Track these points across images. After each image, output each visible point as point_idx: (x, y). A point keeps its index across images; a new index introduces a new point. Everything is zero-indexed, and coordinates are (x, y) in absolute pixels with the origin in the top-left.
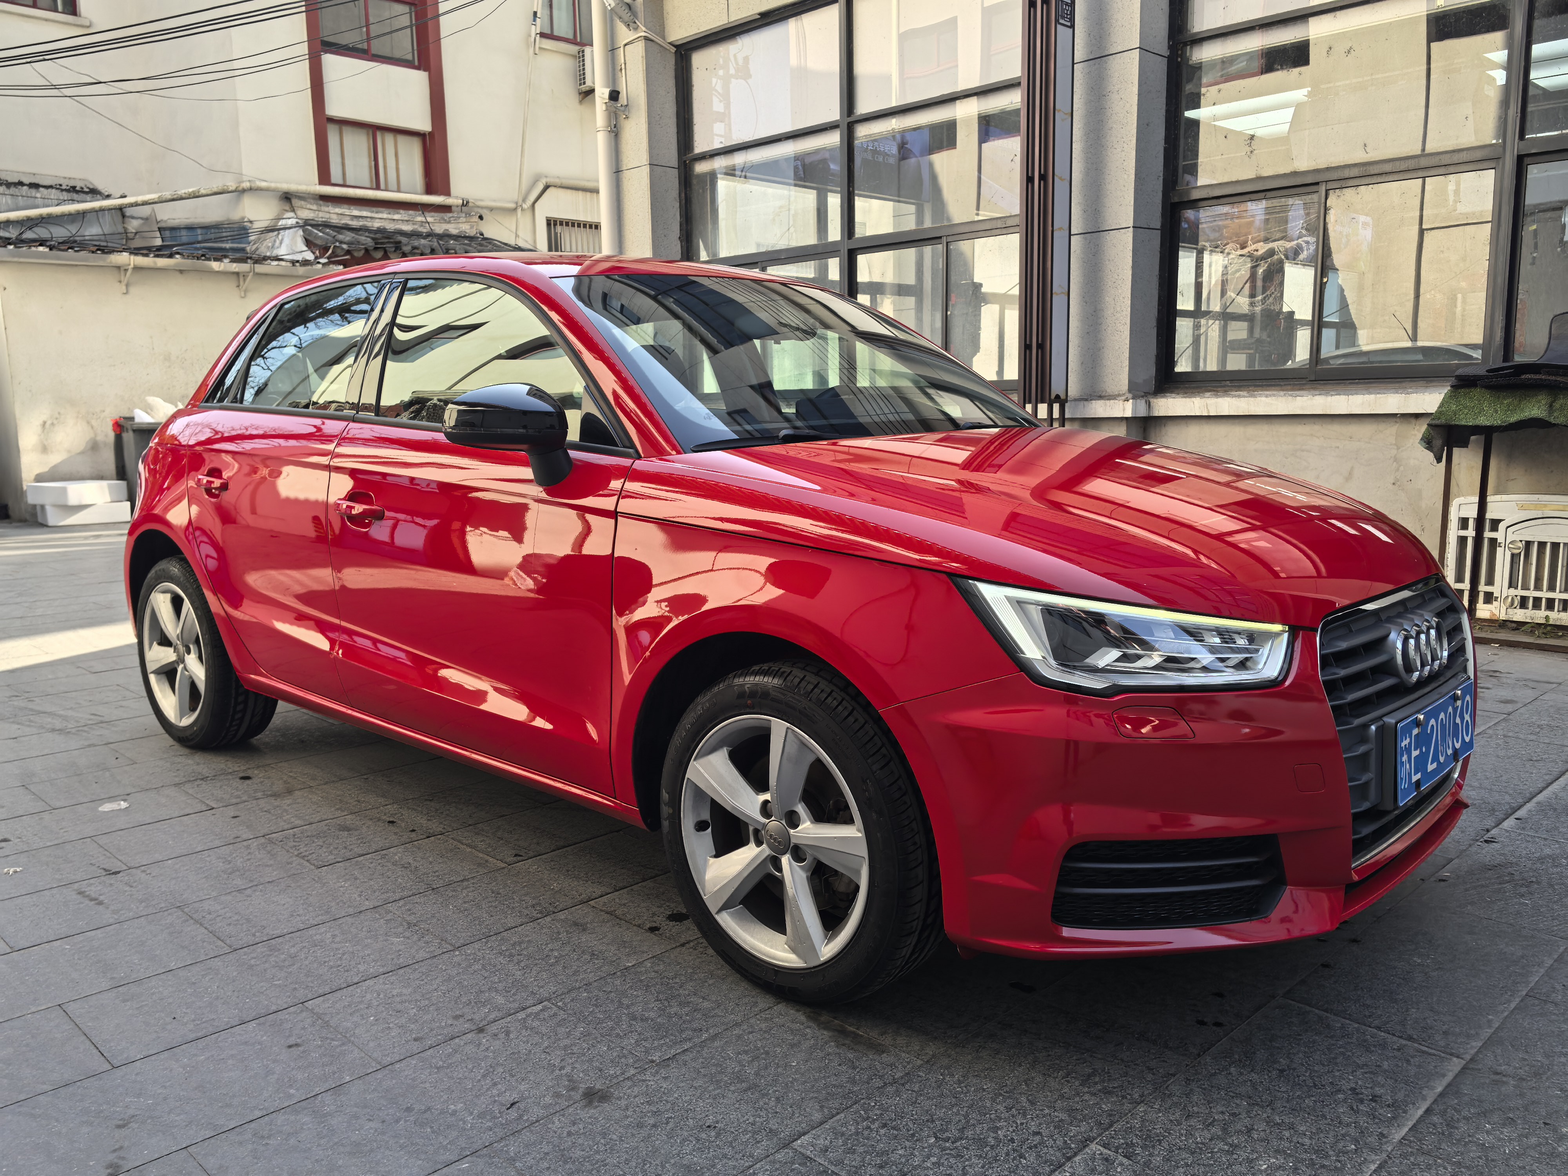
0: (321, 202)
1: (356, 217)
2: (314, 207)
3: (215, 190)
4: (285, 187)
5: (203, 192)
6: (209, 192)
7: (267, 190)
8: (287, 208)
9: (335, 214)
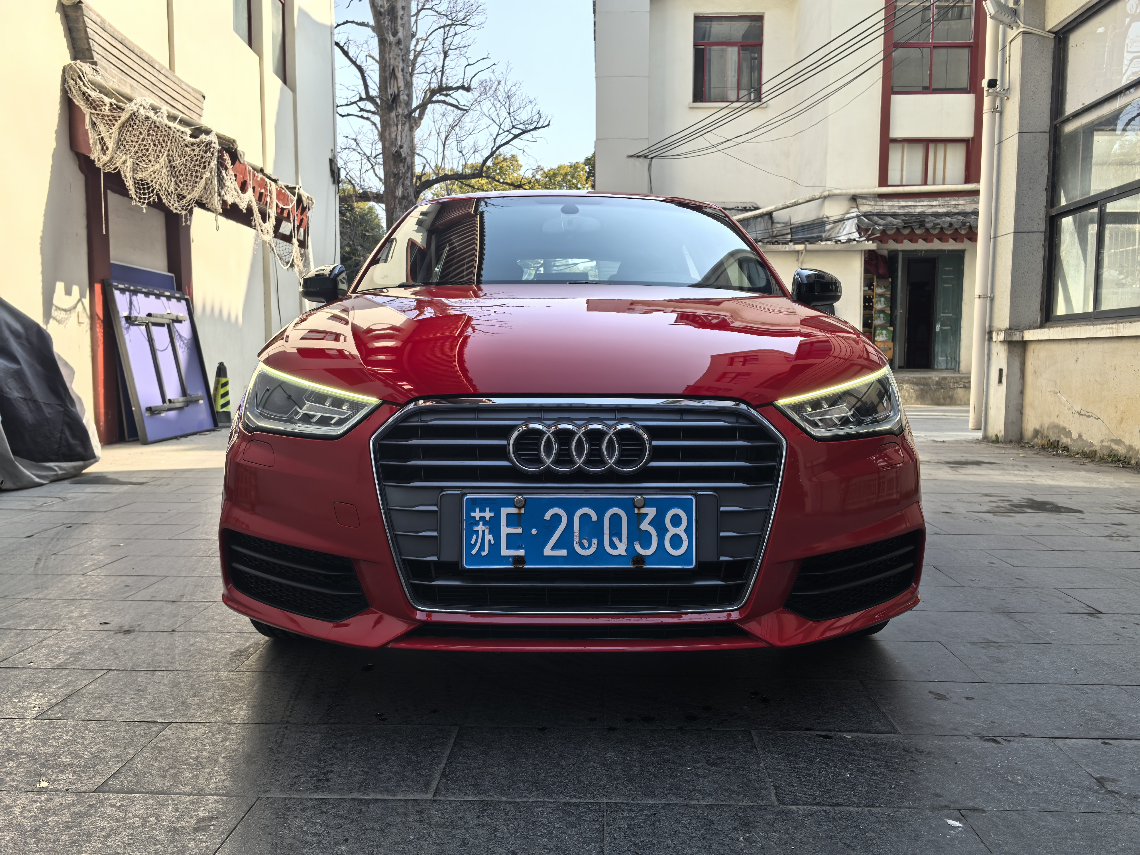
0: (878, 199)
1: (903, 206)
2: (872, 203)
3: (808, 199)
4: (853, 191)
5: (801, 201)
6: (804, 201)
7: (840, 195)
8: (855, 206)
9: (886, 206)
